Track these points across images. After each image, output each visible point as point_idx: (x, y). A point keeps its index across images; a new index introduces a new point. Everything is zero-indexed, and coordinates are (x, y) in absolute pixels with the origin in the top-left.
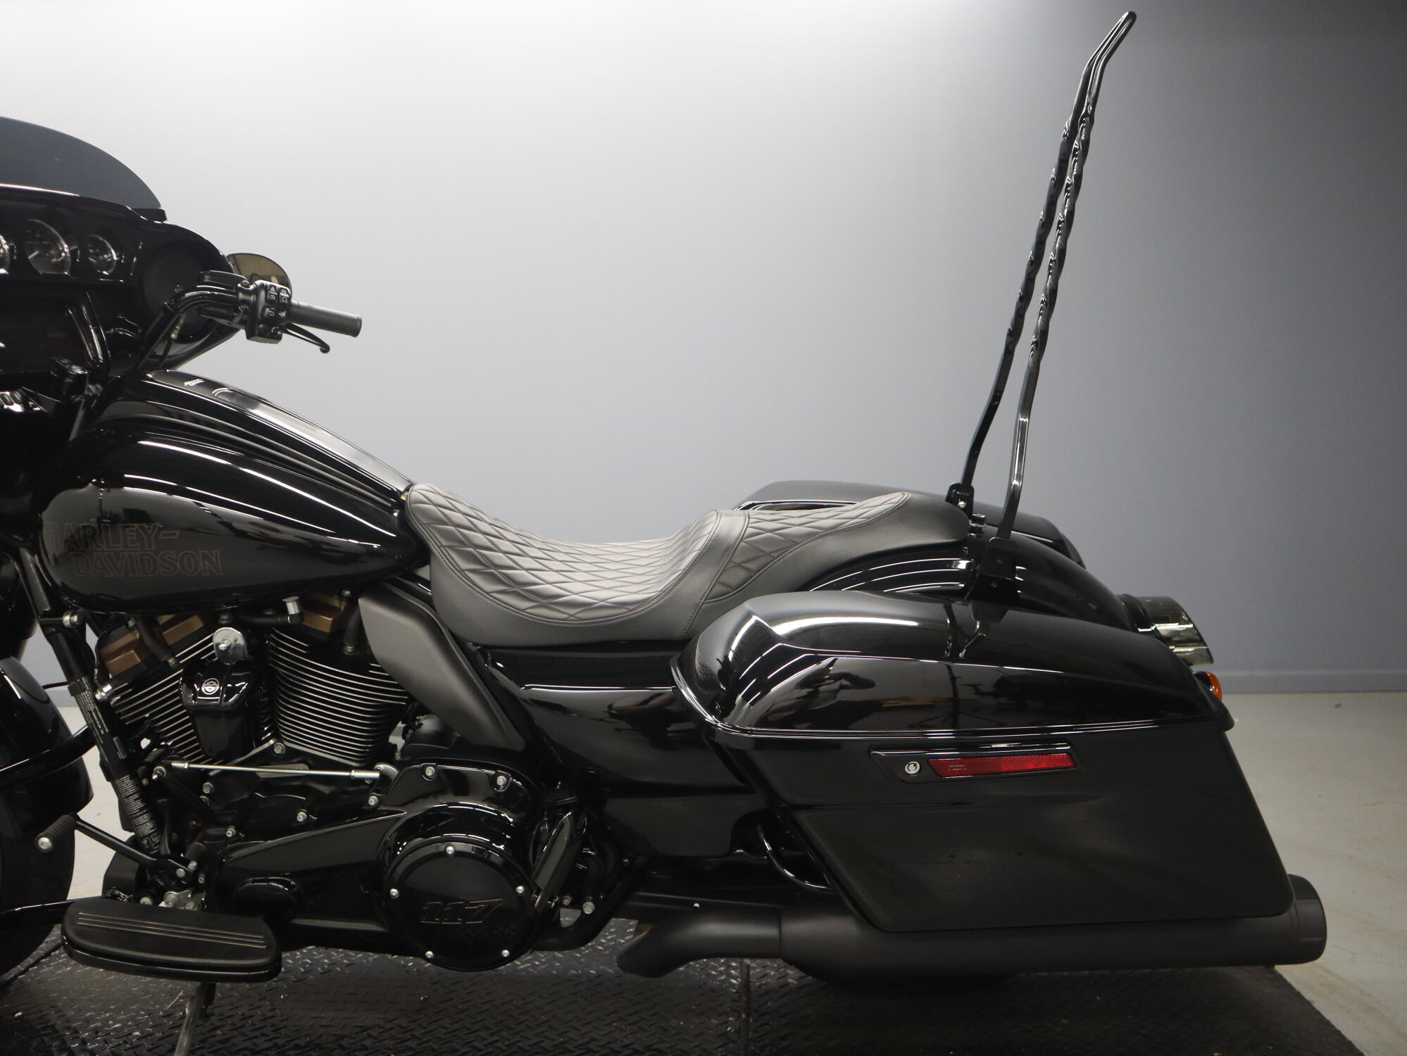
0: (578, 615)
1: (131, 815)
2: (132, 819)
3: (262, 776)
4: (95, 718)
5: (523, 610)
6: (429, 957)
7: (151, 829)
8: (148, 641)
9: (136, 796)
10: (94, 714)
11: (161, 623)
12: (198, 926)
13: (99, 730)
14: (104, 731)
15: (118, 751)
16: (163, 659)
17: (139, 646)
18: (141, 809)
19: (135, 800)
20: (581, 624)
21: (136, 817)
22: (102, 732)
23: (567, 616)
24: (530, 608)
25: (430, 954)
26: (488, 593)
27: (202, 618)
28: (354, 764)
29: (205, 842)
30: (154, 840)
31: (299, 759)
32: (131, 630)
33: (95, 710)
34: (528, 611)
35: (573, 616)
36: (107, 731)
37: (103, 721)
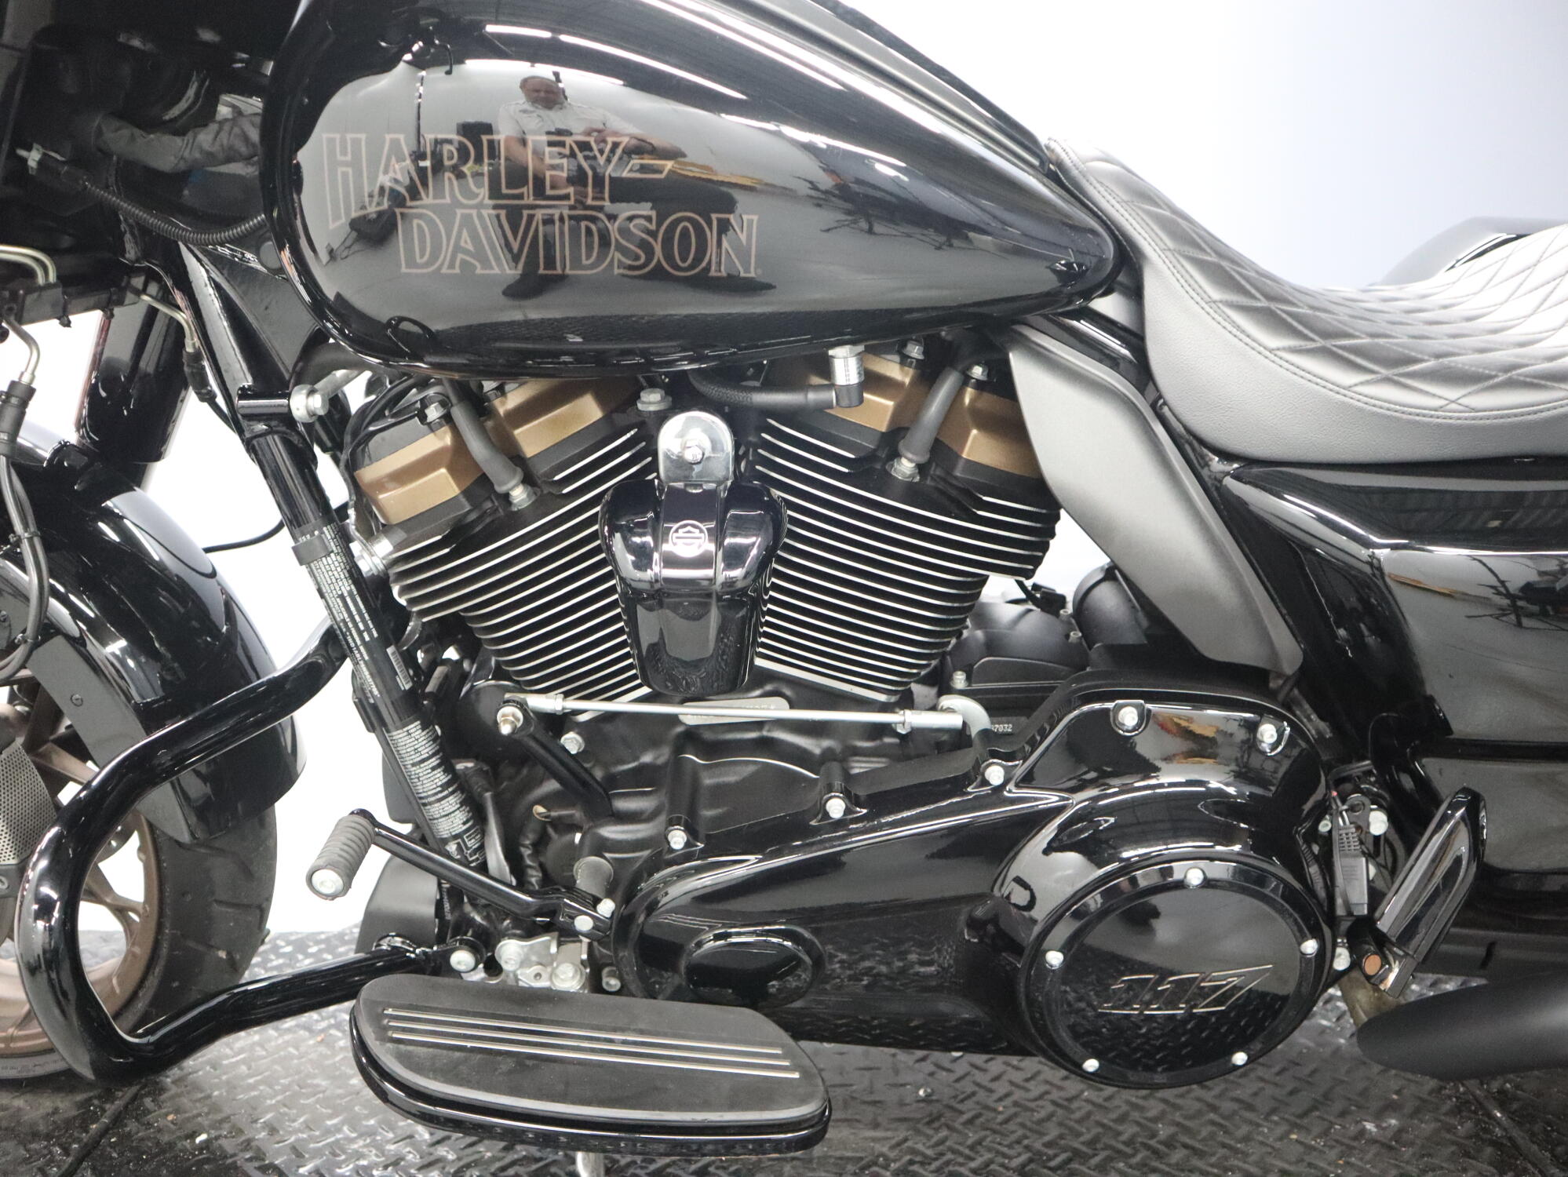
0: (1463, 401)
1: (421, 798)
2: (425, 805)
3: (690, 721)
4: (353, 608)
5: (1348, 388)
6: (1091, 1070)
7: (464, 823)
8: (477, 447)
9: (434, 761)
10: (349, 600)
11: (502, 411)
12: (642, 1032)
13: (360, 633)
14: (371, 635)
15: (396, 674)
16: (501, 489)
17: (458, 458)
18: (445, 786)
19: (433, 769)
20: (1474, 418)
21: (430, 804)
22: (367, 638)
23: (1442, 402)
24: (1362, 383)
25: (1091, 1065)
26: (1271, 351)
27: (601, 401)
28: (882, 698)
29: (607, 855)
30: (469, 844)
31: (769, 687)
32: (432, 428)
33: (350, 593)
34: (1359, 389)
35: (1453, 402)
36: (376, 635)
37: (366, 615)
